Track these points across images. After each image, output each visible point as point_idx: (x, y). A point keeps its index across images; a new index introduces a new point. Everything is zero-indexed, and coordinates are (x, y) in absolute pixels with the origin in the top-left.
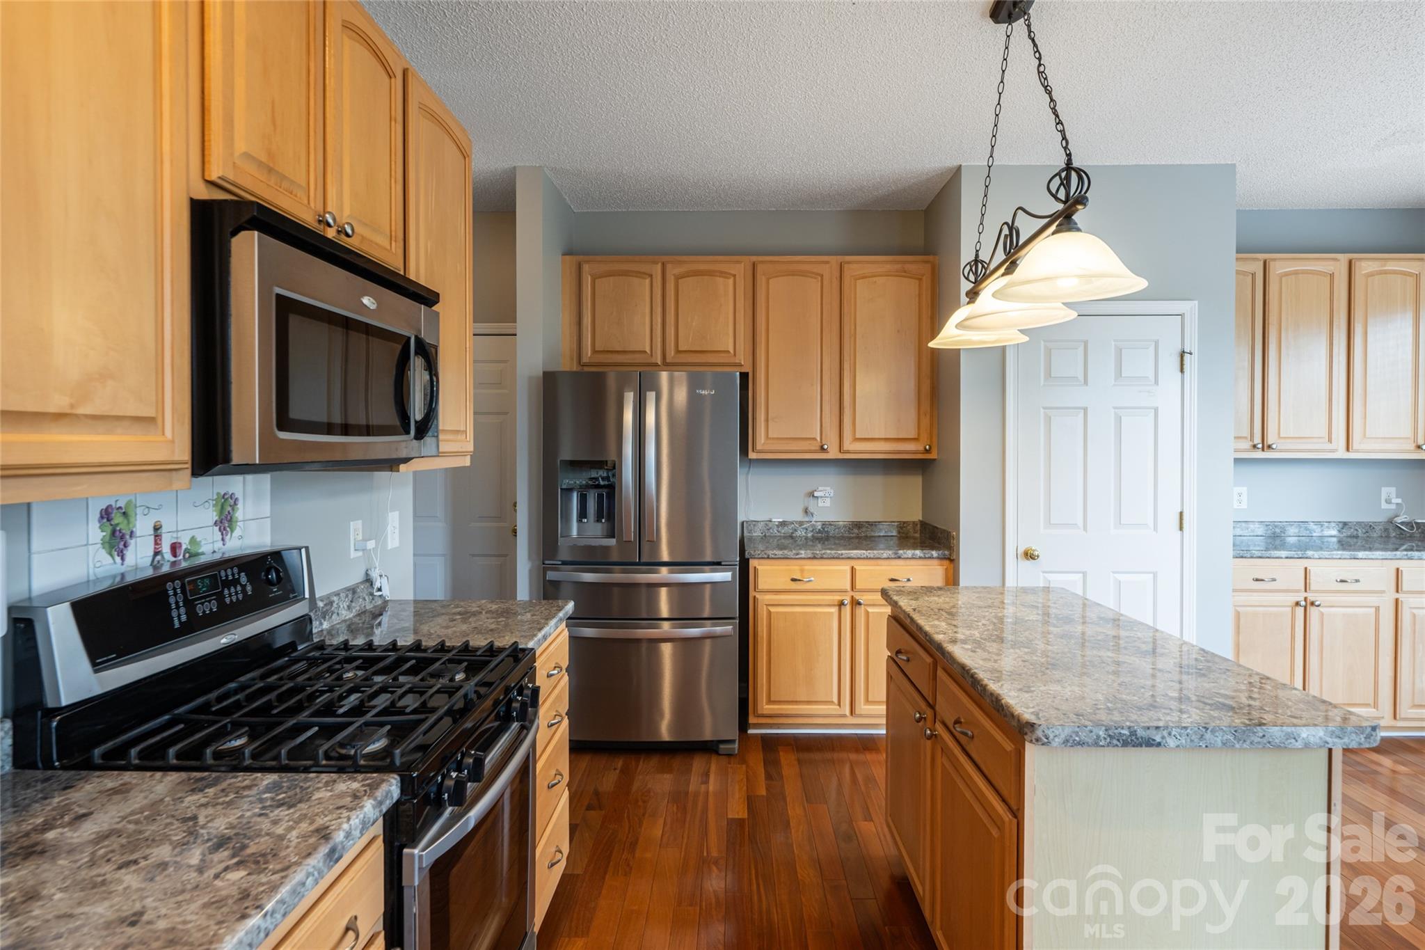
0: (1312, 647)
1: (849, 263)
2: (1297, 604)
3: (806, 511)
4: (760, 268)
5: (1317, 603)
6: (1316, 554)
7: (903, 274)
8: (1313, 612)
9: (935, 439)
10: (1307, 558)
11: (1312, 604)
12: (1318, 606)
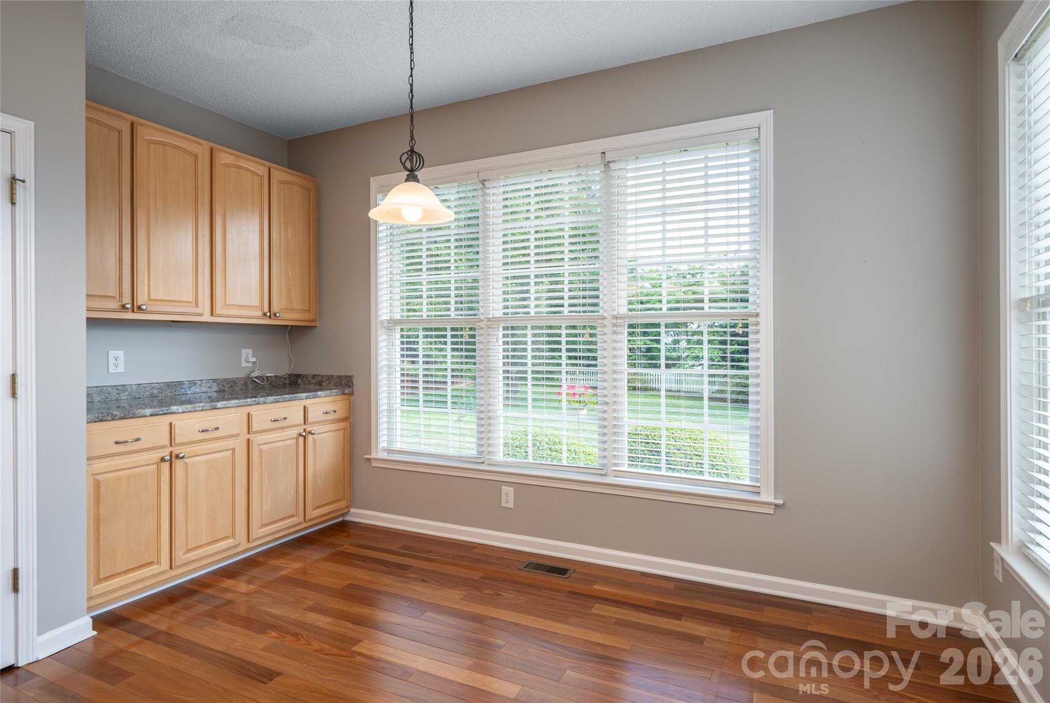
0: (177, 498)
2: (163, 460)
5: (181, 455)
6: (180, 409)
8: (178, 464)
10: (171, 413)
11: (177, 457)
12: (182, 458)
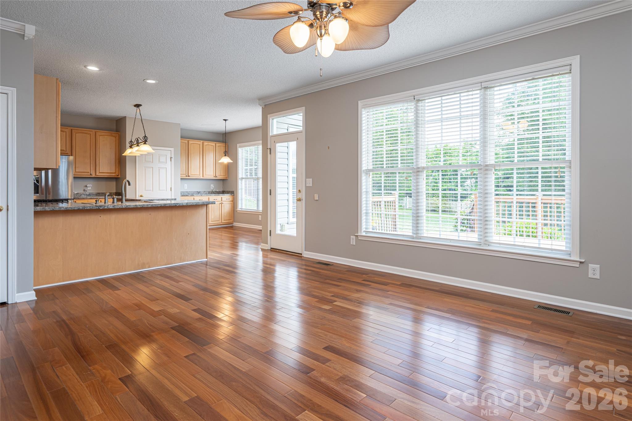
1: (98, 132)
3: (84, 190)
4: (73, 131)
7: (112, 136)
9: (120, 173)
